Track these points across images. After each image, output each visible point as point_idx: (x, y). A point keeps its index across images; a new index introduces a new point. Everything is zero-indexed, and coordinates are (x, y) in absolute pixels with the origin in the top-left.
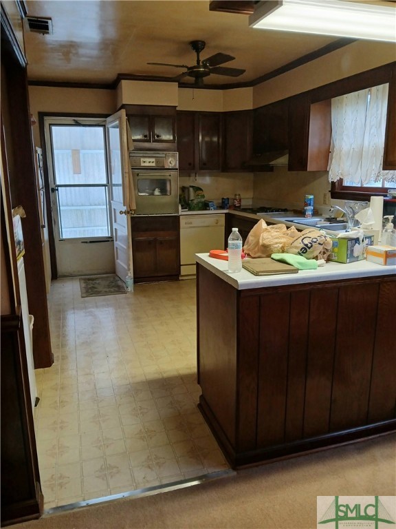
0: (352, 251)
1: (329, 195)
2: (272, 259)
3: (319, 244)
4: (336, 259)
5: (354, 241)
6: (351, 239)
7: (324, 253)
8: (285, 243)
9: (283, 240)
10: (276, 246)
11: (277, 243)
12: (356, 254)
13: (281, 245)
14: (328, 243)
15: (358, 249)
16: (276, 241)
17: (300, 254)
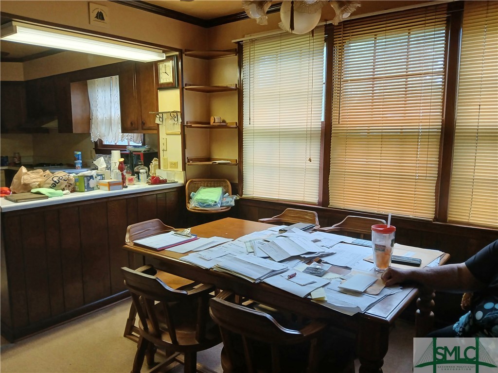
0: (88, 184)
1: (94, 151)
2: (32, 193)
3: (64, 180)
4: (79, 190)
5: (89, 178)
6: (87, 176)
7: (69, 186)
8: (41, 182)
9: (39, 180)
10: (34, 184)
11: (34, 182)
12: (91, 186)
13: (37, 183)
14: (71, 179)
15: (92, 183)
16: (34, 180)
17: (51, 188)
